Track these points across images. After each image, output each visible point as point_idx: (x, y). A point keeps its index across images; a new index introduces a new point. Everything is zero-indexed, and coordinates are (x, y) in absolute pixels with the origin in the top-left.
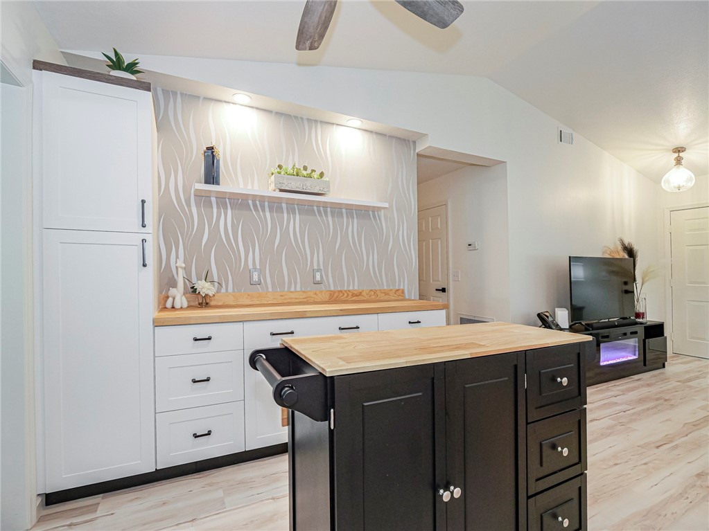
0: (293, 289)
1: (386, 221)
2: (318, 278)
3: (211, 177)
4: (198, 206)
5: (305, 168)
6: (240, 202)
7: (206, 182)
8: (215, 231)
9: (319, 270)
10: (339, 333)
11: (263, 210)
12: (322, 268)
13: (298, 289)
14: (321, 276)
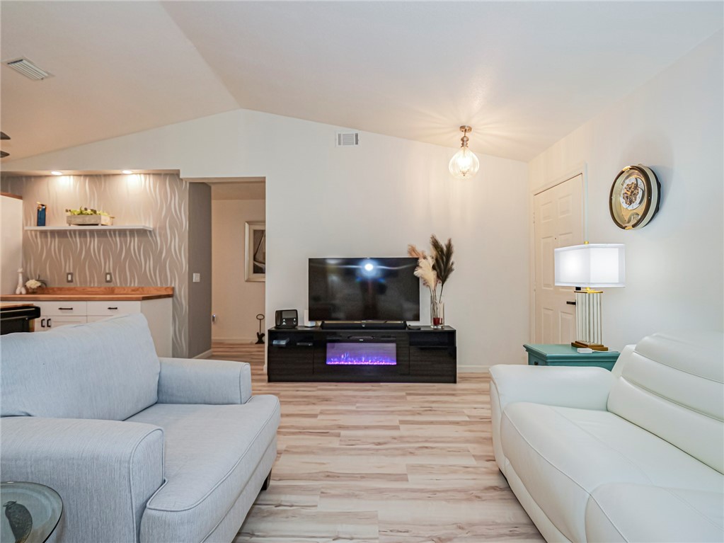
0: (92, 285)
1: (160, 236)
2: (108, 278)
3: (41, 220)
4: (41, 238)
5: (86, 209)
6: (62, 234)
7: (38, 225)
8: (49, 251)
9: (109, 274)
10: (60, 312)
11: (75, 237)
12: (112, 271)
13: (96, 285)
14: (111, 278)
